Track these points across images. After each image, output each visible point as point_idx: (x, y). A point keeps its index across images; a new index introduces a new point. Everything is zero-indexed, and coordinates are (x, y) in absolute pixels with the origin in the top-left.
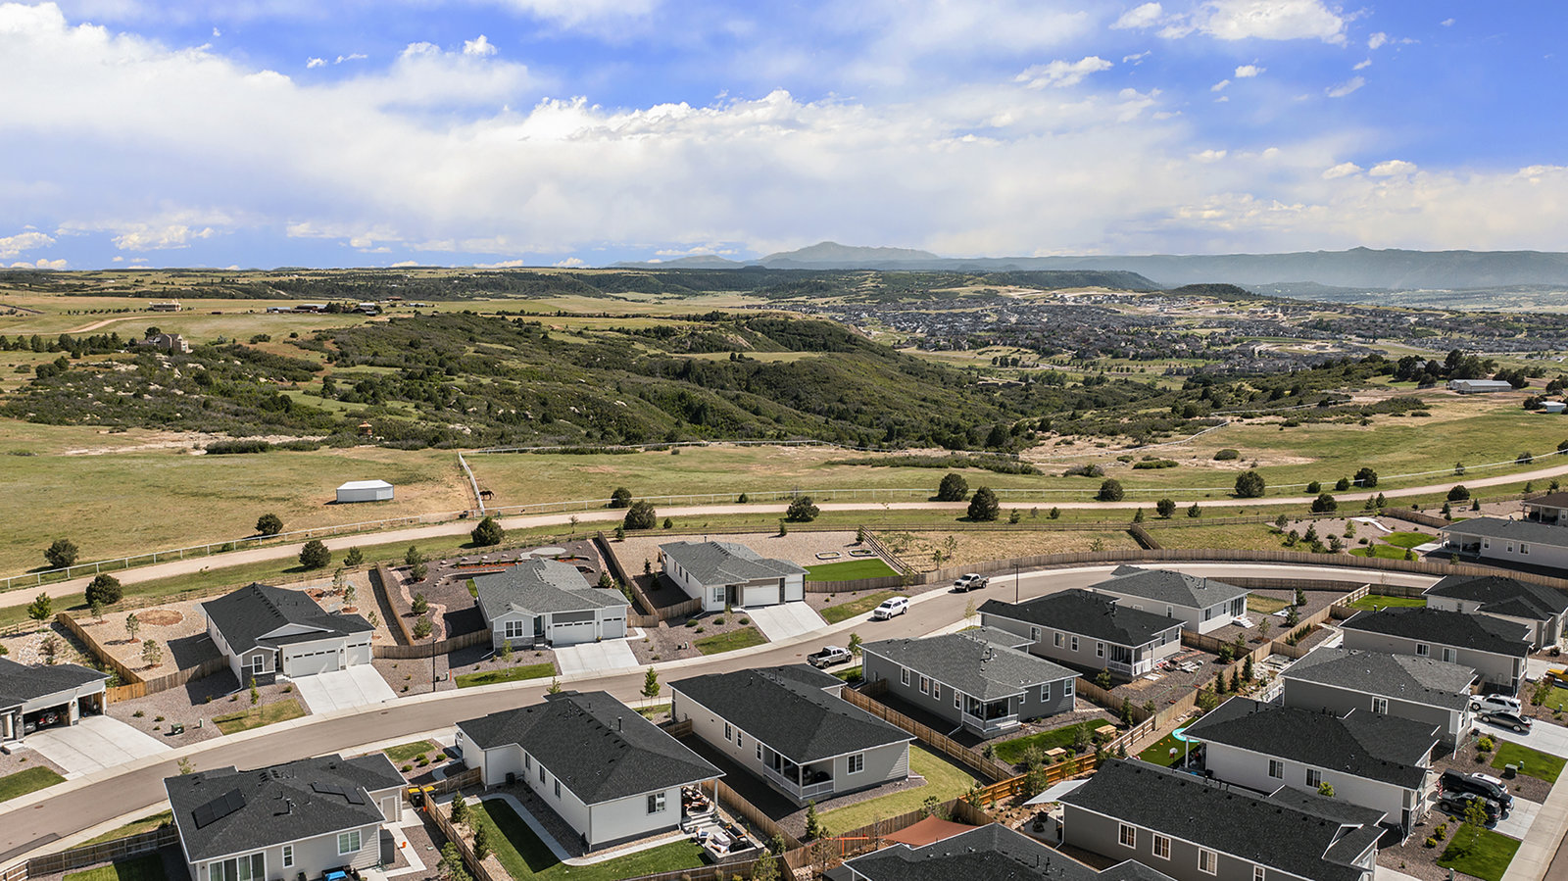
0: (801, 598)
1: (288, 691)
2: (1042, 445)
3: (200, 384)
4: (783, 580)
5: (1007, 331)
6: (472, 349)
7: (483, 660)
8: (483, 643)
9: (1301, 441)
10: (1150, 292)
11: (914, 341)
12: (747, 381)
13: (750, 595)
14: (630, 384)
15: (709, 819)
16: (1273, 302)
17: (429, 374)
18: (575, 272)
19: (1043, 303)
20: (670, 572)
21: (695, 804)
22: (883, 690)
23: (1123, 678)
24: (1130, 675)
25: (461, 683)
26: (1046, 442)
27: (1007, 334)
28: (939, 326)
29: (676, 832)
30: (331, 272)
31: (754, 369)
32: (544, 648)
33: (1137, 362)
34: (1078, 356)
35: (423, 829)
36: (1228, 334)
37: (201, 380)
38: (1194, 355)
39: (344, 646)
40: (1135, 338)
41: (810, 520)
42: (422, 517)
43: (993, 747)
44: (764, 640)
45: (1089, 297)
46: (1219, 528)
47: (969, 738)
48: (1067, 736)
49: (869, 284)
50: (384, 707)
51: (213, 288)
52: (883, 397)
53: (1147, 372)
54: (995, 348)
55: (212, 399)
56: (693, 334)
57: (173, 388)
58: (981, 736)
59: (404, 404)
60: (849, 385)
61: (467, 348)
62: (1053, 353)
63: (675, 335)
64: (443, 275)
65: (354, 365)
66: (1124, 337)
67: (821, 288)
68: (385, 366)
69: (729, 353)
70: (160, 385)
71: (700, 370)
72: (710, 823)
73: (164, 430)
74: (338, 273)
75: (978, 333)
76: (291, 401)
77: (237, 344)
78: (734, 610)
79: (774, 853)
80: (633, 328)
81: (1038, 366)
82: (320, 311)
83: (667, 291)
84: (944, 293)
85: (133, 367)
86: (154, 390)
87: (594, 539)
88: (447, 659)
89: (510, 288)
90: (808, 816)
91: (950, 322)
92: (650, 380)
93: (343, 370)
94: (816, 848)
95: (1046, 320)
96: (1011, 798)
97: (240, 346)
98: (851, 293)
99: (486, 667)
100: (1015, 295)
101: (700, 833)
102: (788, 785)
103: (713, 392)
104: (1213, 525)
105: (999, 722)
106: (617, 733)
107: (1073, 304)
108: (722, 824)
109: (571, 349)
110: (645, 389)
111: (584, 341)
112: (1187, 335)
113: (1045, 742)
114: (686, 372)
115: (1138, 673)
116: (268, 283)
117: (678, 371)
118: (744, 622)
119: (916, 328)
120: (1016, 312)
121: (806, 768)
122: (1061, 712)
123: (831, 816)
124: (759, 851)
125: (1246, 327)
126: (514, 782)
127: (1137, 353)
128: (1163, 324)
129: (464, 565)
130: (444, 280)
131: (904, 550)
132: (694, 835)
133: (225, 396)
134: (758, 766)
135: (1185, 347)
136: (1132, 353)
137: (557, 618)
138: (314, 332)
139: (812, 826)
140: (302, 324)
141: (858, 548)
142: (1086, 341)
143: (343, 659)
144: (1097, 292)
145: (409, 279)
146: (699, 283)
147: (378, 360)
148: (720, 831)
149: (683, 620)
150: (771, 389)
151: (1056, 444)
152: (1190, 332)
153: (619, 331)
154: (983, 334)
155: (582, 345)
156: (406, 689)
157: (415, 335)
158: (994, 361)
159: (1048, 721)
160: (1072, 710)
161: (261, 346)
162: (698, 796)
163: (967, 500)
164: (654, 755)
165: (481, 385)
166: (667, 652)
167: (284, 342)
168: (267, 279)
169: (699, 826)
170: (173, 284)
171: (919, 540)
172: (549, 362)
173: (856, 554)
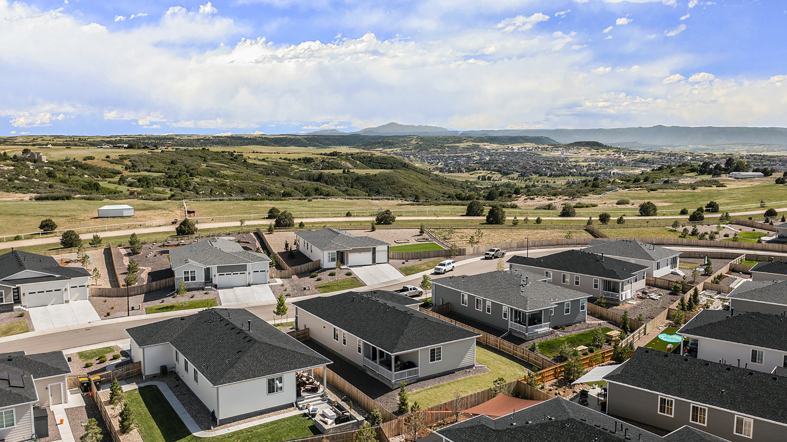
0: (387, 262)
1: (21, 316)
2: (517, 200)
3: (50, 177)
4: (374, 249)
5: (485, 163)
6: (205, 165)
7: (167, 297)
8: (169, 287)
9: (662, 196)
10: (556, 146)
11: (437, 169)
12: (352, 183)
13: (353, 258)
14: (289, 183)
15: (319, 398)
16: (618, 150)
17: (180, 176)
18: (263, 136)
19: (502, 151)
20: (301, 249)
21: (308, 387)
22: (447, 310)
23: (613, 302)
24: (618, 300)
25: (149, 311)
26: (519, 199)
27: (485, 165)
28: (450, 162)
29: (292, 409)
30: (137, 136)
31: (355, 177)
32: (211, 289)
33: (551, 178)
34: (522, 175)
35: (84, 408)
36: (597, 165)
37: (50, 175)
38: (580, 175)
39: (68, 286)
40: (550, 166)
41: (391, 224)
42: (148, 223)
43: (536, 344)
44: (364, 285)
45: (525, 148)
46: (639, 229)
47: (517, 340)
48: (585, 338)
49: (414, 142)
50: (89, 325)
51: (74, 143)
52: (423, 191)
53: (557, 183)
54: (479, 171)
55: (55, 184)
56: (323, 161)
57: (33, 178)
58: (523, 338)
59: (164, 189)
60: (405, 186)
61: (202, 164)
62: (508, 174)
63: (314, 161)
64: (196, 137)
65: (139, 172)
66: (544, 166)
67: (390, 144)
68: (156, 172)
69: (342, 170)
70: (26, 176)
71: (327, 178)
72: (320, 402)
73: (16, 193)
74: (141, 137)
75: (470, 165)
76: (100, 186)
77: (76, 160)
78: (342, 267)
79: (373, 424)
80: (292, 158)
81: (501, 180)
82: (125, 148)
83: (311, 146)
84: (451, 146)
85: (12, 168)
86: (21, 179)
87: (254, 233)
88: (143, 297)
89: (230, 144)
90: (400, 394)
91: (455, 160)
92: (301, 181)
93: (133, 174)
94: (408, 420)
95: (504, 159)
96: (555, 380)
97: (77, 161)
98: (405, 146)
99: (169, 301)
100: (488, 147)
101: (311, 409)
102: (383, 371)
103: (333, 188)
104: (634, 227)
105: (537, 328)
106: (248, 332)
107: (518, 151)
108: (330, 402)
109: (259, 167)
110: (297, 186)
111: (266, 164)
112: (576, 165)
113: (573, 342)
114: (320, 178)
115: (624, 299)
116: (104, 141)
117: (315, 178)
118: (349, 274)
119: (438, 163)
120: (489, 155)
121: (397, 357)
122: (578, 323)
123: (417, 395)
124: (359, 423)
125: (606, 162)
126: (167, 373)
127: (552, 173)
128: (563, 160)
129: (168, 246)
130: (196, 140)
131: (449, 239)
132: (306, 411)
133: (63, 183)
134: (359, 359)
135: (575, 171)
136: (549, 174)
137: (221, 270)
138: (119, 155)
139: (403, 403)
140: (114, 152)
141: (421, 237)
142: (525, 168)
143: (67, 296)
144: (529, 145)
145: (177, 140)
146: (327, 142)
147: (153, 169)
148: (327, 408)
149: (309, 274)
150: (364, 188)
151: (525, 199)
152: (578, 164)
153: (284, 159)
154: (472, 165)
155: (264, 165)
156: (108, 314)
157: (174, 158)
158: (479, 178)
159: (570, 329)
160: (585, 321)
161: (89, 162)
162: (311, 380)
163: (484, 216)
164: (275, 347)
165: (208, 182)
166: (296, 292)
167: (102, 160)
168: (103, 139)
169: (310, 404)
170: (53, 140)
171: (459, 233)
172: (246, 172)
173: (420, 240)
